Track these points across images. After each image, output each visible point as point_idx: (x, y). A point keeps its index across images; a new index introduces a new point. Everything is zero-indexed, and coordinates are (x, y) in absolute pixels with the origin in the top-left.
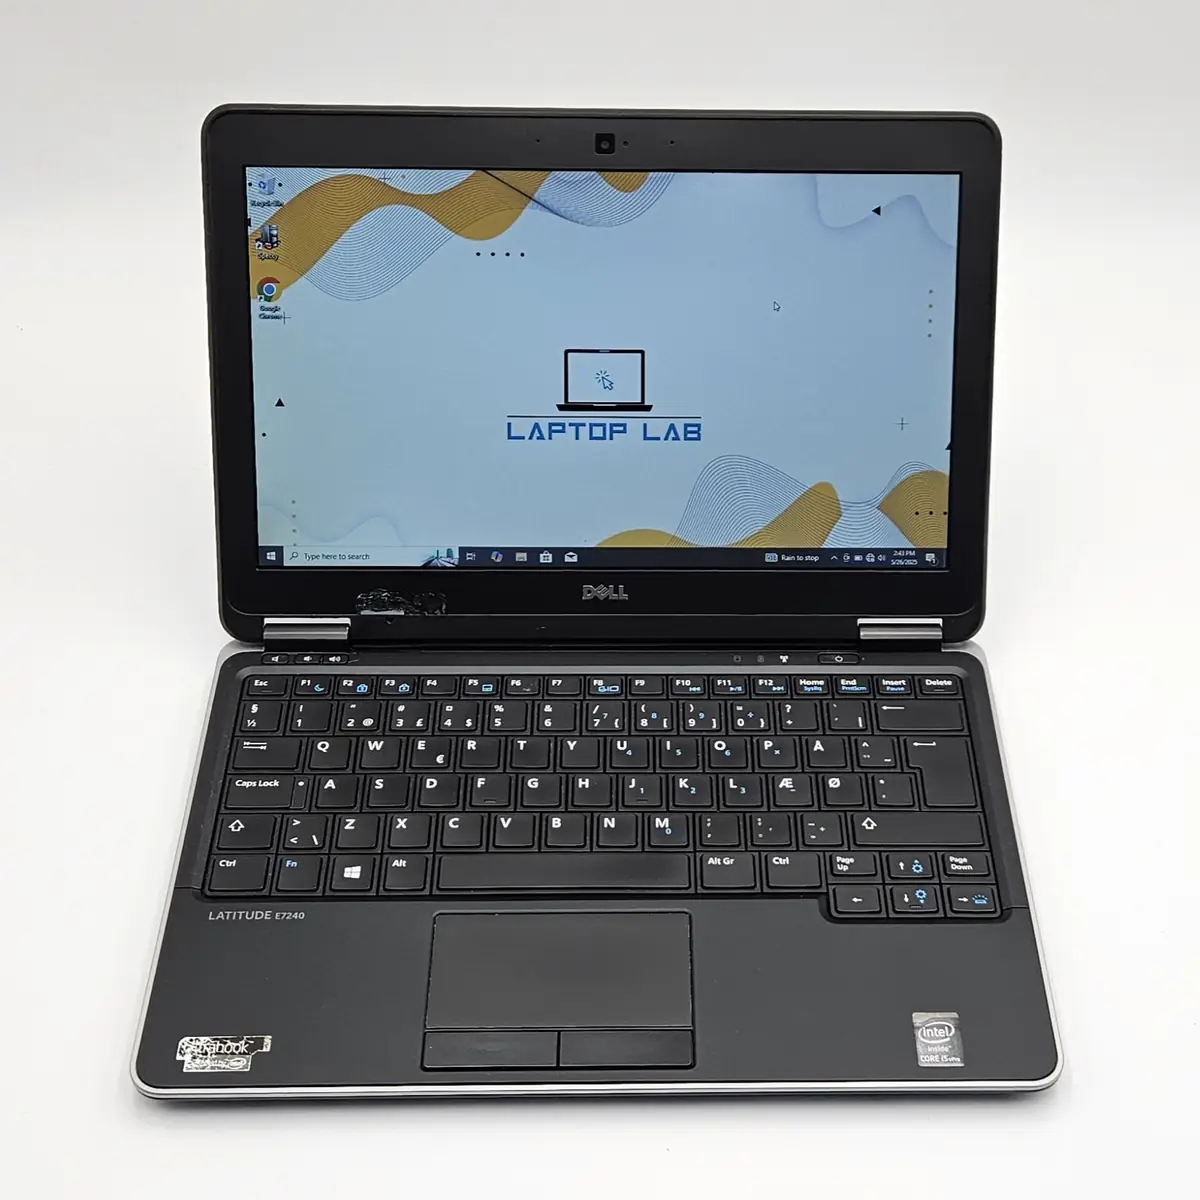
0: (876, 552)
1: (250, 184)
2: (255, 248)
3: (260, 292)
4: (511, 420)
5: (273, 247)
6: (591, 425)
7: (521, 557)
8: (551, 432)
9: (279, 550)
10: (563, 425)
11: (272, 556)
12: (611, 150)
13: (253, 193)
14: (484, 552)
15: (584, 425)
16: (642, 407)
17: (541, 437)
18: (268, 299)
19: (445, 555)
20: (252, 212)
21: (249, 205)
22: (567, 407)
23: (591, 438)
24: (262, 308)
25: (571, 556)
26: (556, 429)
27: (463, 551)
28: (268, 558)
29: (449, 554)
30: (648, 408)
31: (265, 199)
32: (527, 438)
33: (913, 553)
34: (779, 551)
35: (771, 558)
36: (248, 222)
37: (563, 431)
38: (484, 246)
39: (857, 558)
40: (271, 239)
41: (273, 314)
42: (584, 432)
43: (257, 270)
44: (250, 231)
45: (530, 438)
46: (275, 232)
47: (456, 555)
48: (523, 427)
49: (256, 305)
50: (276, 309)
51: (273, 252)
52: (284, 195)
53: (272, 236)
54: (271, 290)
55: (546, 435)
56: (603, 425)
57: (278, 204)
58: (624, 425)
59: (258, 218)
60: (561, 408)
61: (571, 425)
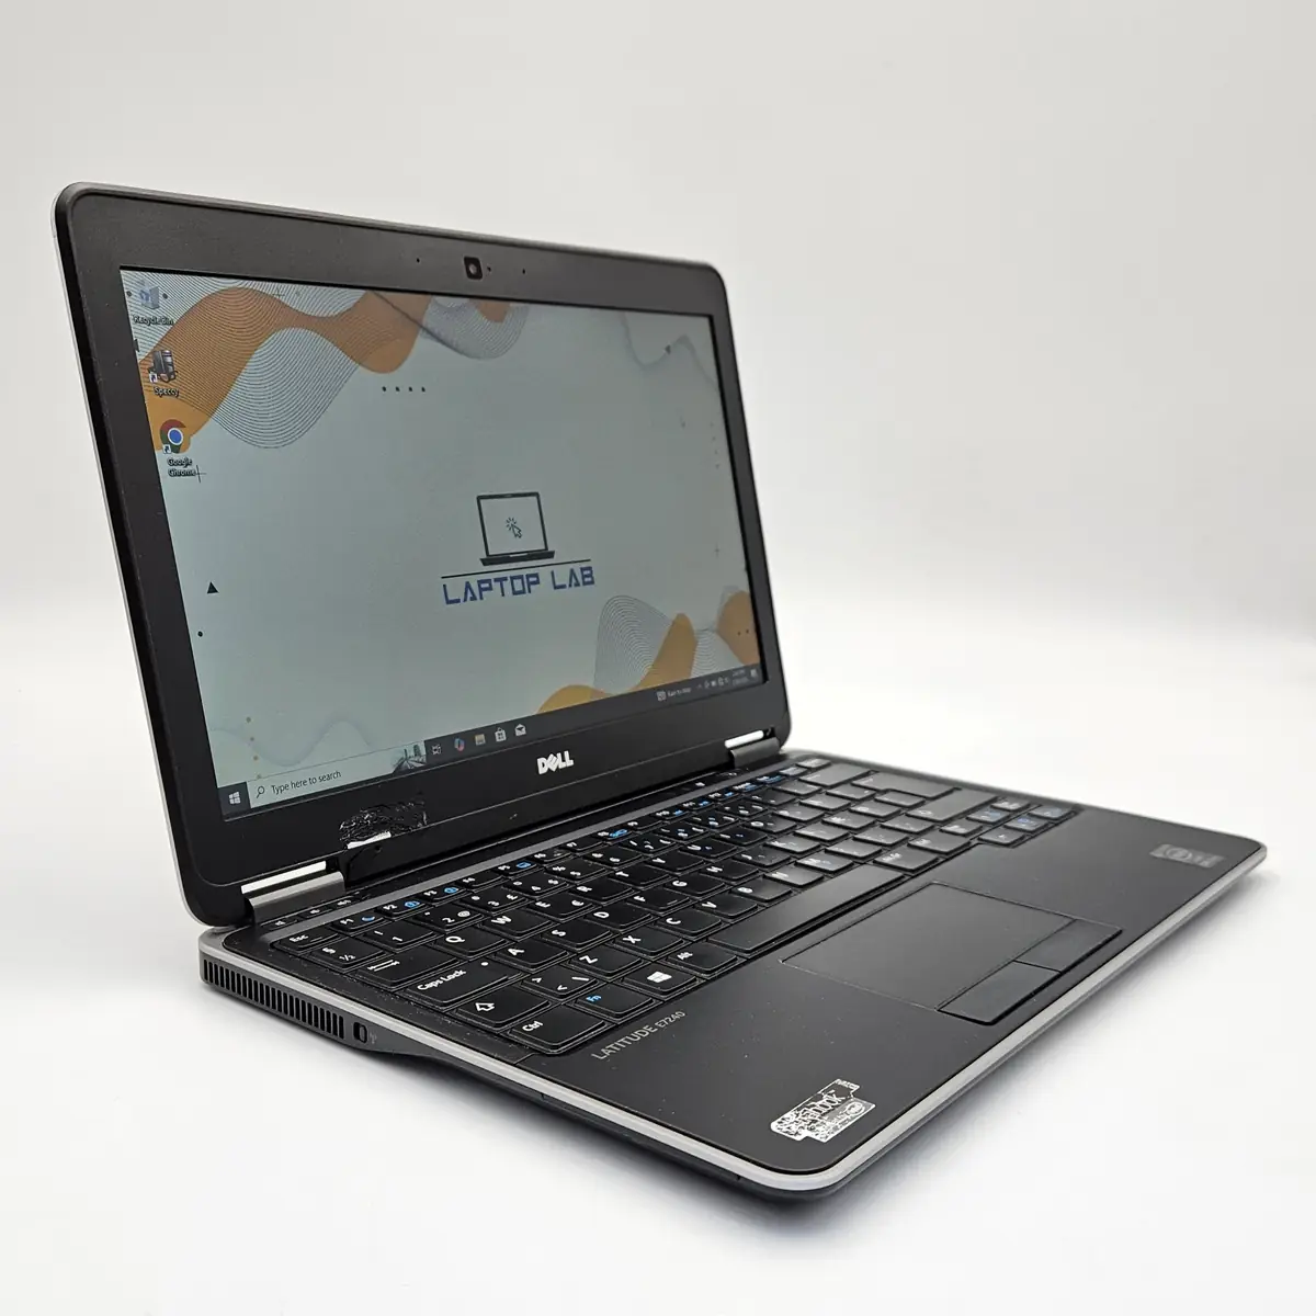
0: (722, 675)
1: (129, 294)
2: (149, 381)
3: (166, 441)
4: (446, 581)
5: (170, 380)
6: (512, 578)
7: (480, 739)
8: (481, 590)
9: (242, 788)
10: (488, 581)
11: (235, 798)
12: (478, 275)
13: (135, 307)
14: (446, 741)
15: (505, 579)
16: (546, 554)
17: (473, 598)
18: (176, 450)
19: (412, 754)
20: (137, 331)
21: (132, 322)
22: (489, 560)
23: (515, 593)
24: (170, 462)
25: (520, 729)
26: (485, 586)
27: (429, 744)
28: (232, 802)
29: (417, 752)
30: (551, 555)
31: (150, 314)
32: (462, 600)
33: (742, 672)
34: (666, 688)
35: (661, 696)
36: (134, 346)
37: (490, 588)
38: (388, 379)
39: (713, 683)
40: (167, 369)
41: (184, 469)
42: (507, 585)
43: (158, 410)
44: (140, 356)
45: (465, 600)
46: (169, 360)
47: (423, 751)
48: (456, 590)
49: (162, 457)
50: (188, 463)
51: (173, 385)
52: (174, 309)
53: (166, 363)
54: (176, 436)
55: (478, 597)
56: (521, 577)
57: (167, 322)
58: (536, 575)
59: (146, 340)
60: (485, 562)
61: (496, 580)
